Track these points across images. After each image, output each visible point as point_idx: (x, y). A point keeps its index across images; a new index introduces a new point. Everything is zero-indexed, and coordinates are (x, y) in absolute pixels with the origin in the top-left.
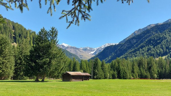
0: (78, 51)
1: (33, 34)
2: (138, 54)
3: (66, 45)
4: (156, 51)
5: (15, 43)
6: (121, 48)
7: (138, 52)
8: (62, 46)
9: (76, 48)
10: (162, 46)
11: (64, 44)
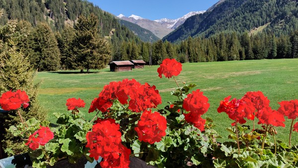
0: (152, 25)
1: (90, 6)
2: (229, 26)
3: (136, 17)
4: (253, 20)
5: (69, 20)
6: (208, 18)
7: (229, 23)
8: (131, 19)
9: (149, 21)
10: (261, 12)
11: (133, 16)
